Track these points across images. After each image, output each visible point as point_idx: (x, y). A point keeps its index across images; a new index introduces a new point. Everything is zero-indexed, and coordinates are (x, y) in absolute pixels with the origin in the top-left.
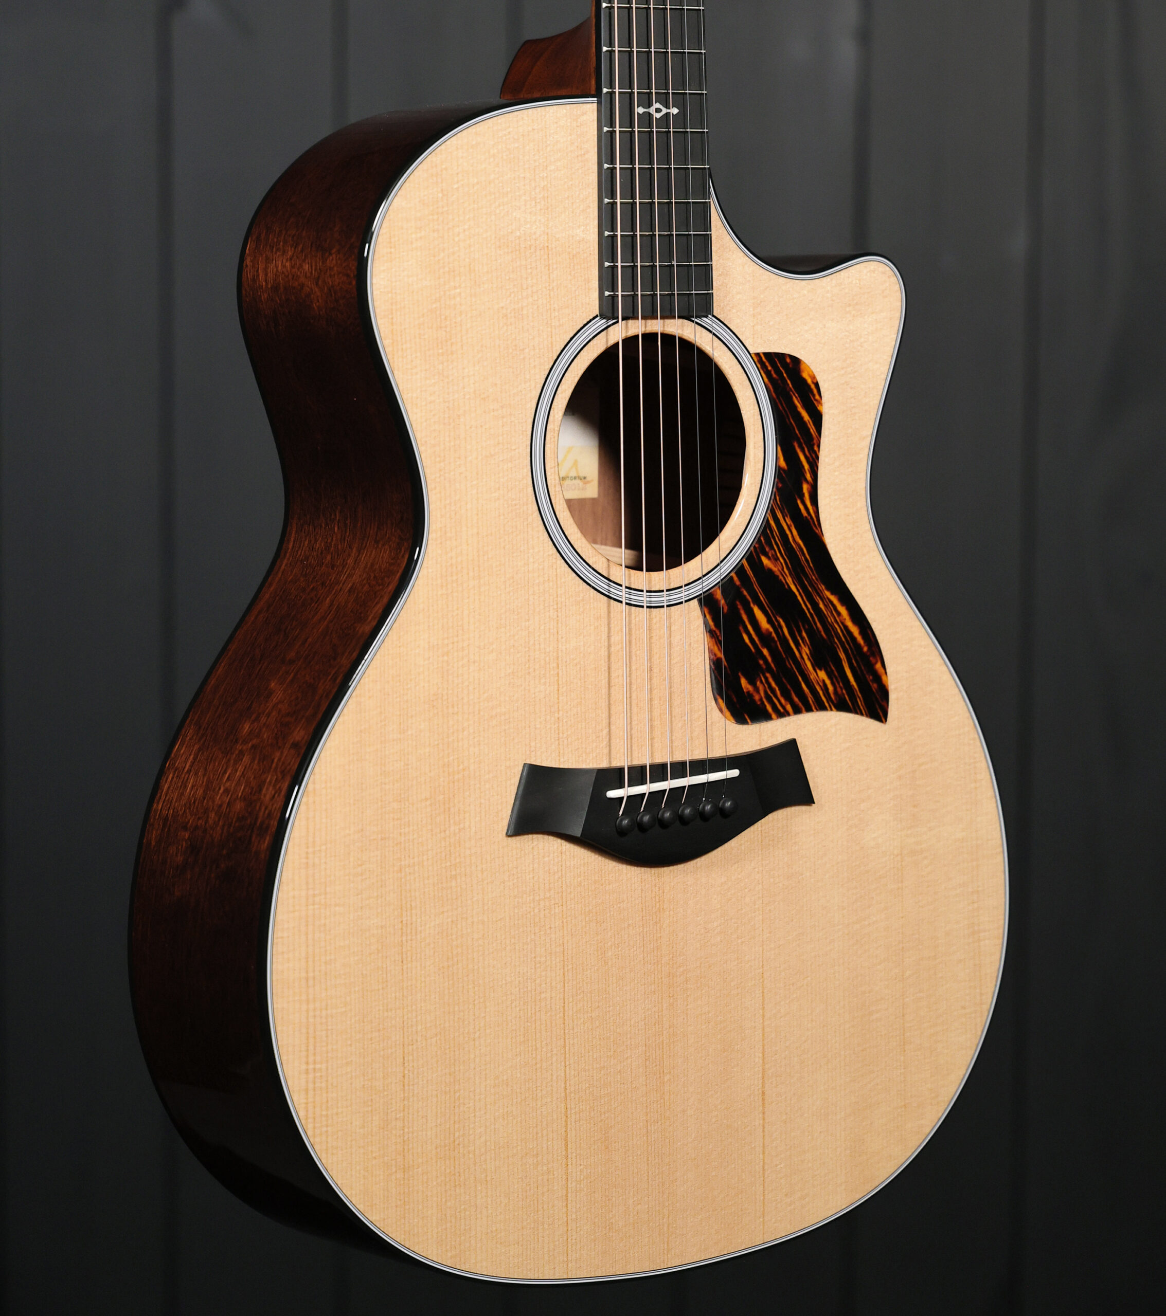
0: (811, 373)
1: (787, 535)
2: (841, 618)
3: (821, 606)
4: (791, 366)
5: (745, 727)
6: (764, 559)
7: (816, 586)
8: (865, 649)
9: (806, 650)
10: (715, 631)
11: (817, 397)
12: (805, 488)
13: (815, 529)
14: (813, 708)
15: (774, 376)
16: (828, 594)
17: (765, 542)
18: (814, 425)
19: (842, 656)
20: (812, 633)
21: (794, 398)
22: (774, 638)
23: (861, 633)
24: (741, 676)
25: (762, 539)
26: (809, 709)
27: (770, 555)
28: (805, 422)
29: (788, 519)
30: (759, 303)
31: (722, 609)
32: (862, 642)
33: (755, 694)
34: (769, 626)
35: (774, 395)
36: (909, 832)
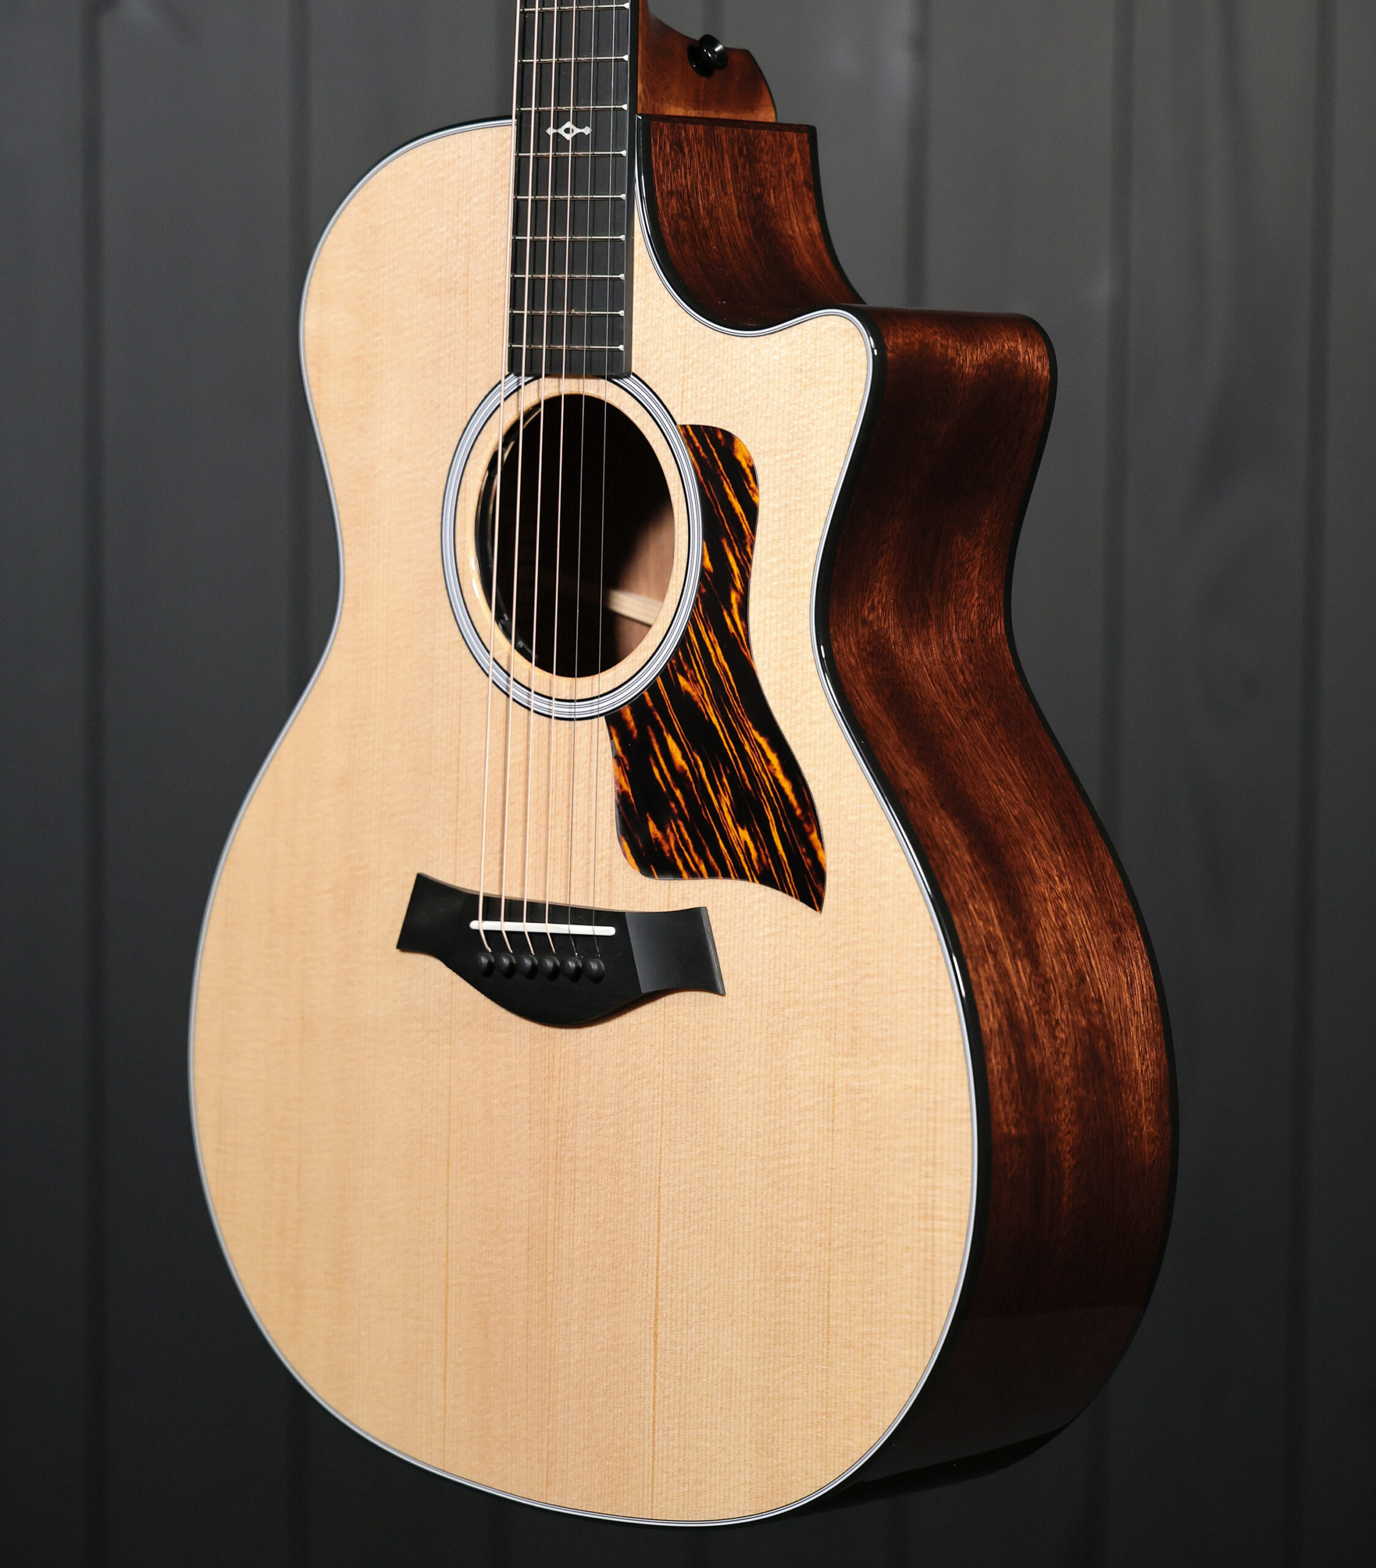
0: (747, 455)
1: (709, 654)
2: (770, 767)
3: (747, 748)
4: (723, 444)
5: (652, 881)
6: (681, 679)
7: (741, 721)
8: (798, 812)
9: (726, 801)
10: (622, 758)
11: (753, 485)
12: (734, 596)
13: (743, 649)
14: (732, 875)
15: (703, 454)
16: (756, 734)
17: (683, 659)
18: (747, 520)
19: (770, 816)
20: (734, 780)
21: (725, 483)
22: (688, 778)
23: (794, 790)
24: (649, 818)
25: (680, 654)
26: (726, 875)
27: (689, 676)
28: (736, 515)
29: (712, 635)
30: (690, 362)
31: (631, 732)
32: (795, 803)
33: (664, 842)
34: (683, 763)
35: (701, 478)
36: (845, 1060)
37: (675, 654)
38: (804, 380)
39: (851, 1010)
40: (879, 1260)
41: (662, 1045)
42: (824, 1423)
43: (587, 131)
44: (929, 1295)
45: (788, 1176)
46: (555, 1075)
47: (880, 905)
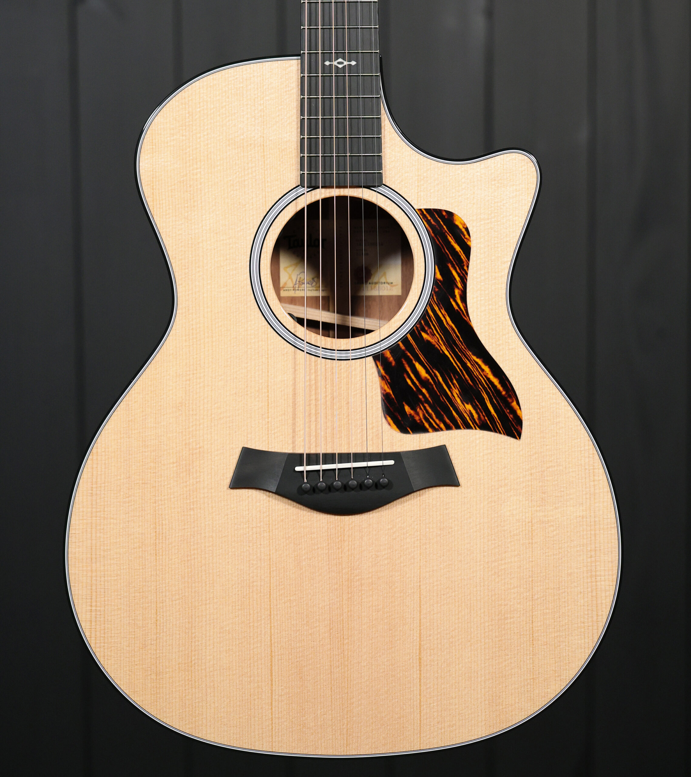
0: (462, 222)
1: (442, 321)
2: (484, 373)
3: (469, 364)
4: (446, 217)
5: (408, 436)
6: (423, 334)
7: (464, 352)
8: (504, 393)
9: (456, 392)
10: (385, 376)
11: (467, 236)
12: (457, 292)
13: (464, 317)
14: (462, 427)
15: (433, 223)
16: (474, 358)
17: (425, 324)
18: (464, 254)
19: (485, 396)
20: (461, 382)
21: (448, 236)
22: (431, 382)
23: (500, 383)
24: (405, 405)
25: (422, 322)
26: (458, 427)
27: (429, 332)
28: (457, 252)
29: (443, 311)
30: (422, 178)
31: (391, 363)
32: (501, 389)
33: (415, 416)
34: (427, 375)
35: (433, 235)
36: (538, 509)
37: (419, 322)
38: (497, 185)
39: (541, 484)
40: (563, 600)
41: (418, 516)
42: (532, 683)
43: (353, 63)
44: (595, 613)
45: (505, 569)
46: (345, 539)
47: (557, 433)
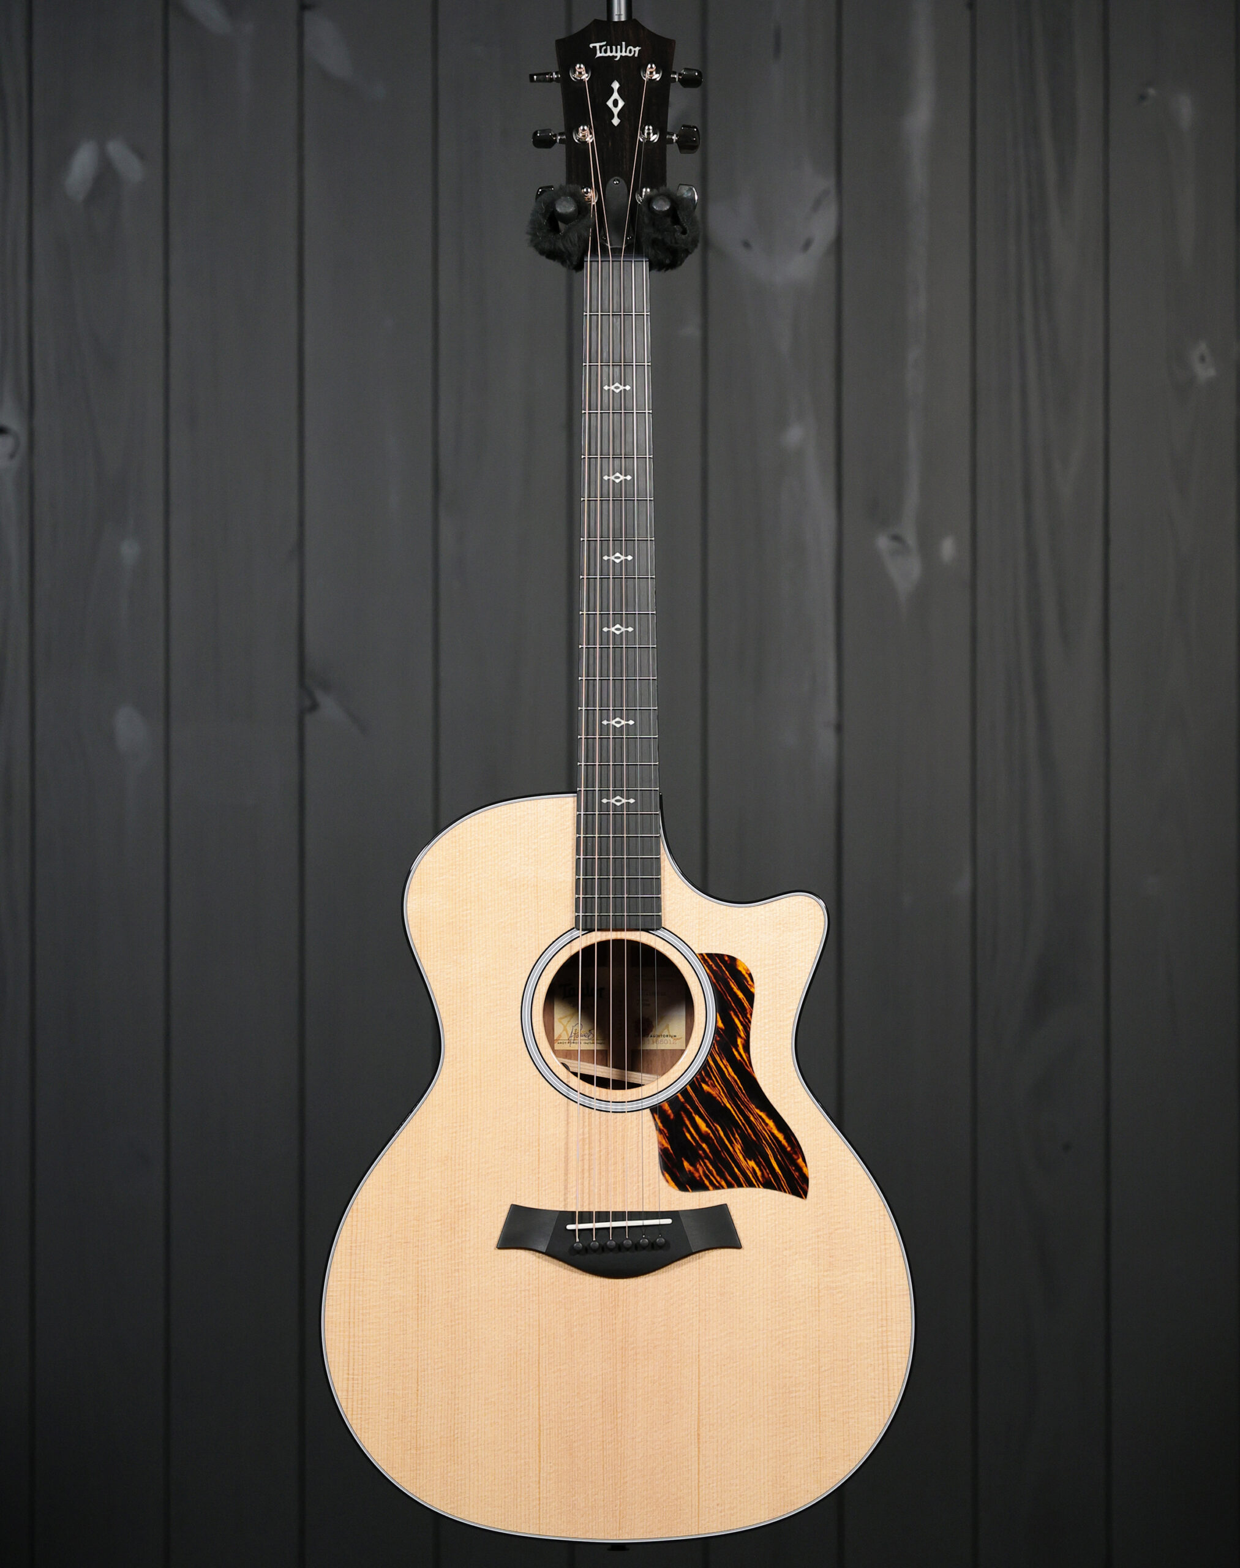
0: (745, 967)
1: (723, 1072)
2: (768, 1127)
3: (752, 1118)
4: (728, 962)
5: (687, 1193)
6: (704, 1086)
7: (747, 1105)
8: (789, 1149)
9: (738, 1147)
10: (663, 1130)
11: (750, 983)
12: (739, 1041)
13: (747, 1068)
14: (744, 1185)
15: (715, 968)
16: (758, 1111)
17: (705, 1075)
18: (747, 1000)
19: (769, 1152)
20: (745, 1138)
21: (731, 982)
22: (711, 1137)
23: (785, 1138)
24: (684, 1160)
25: (703, 1072)
26: (740, 1185)
27: (709, 1084)
28: (740, 999)
29: (725, 1061)
30: (703, 921)
31: (669, 1116)
32: (786, 1144)
33: (695, 1172)
34: (707, 1129)
35: (714, 981)
36: (826, 1273)
37: (699, 1072)
38: (782, 929)
39: (828, 1247)
40: (852, 1373)
41: (698, 1279)
42: (819, 1463)
43: (632, 801)
44: (886, 1387)
45: (789, 1338)
46: (619, 1304)
47: (845, 1192)
